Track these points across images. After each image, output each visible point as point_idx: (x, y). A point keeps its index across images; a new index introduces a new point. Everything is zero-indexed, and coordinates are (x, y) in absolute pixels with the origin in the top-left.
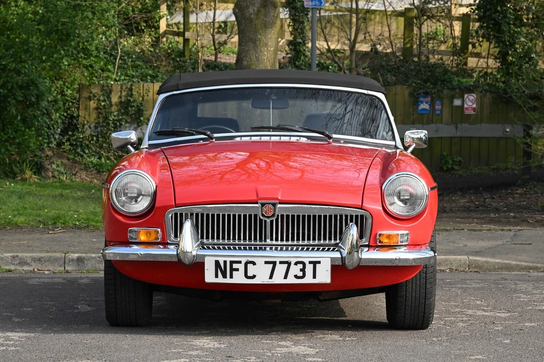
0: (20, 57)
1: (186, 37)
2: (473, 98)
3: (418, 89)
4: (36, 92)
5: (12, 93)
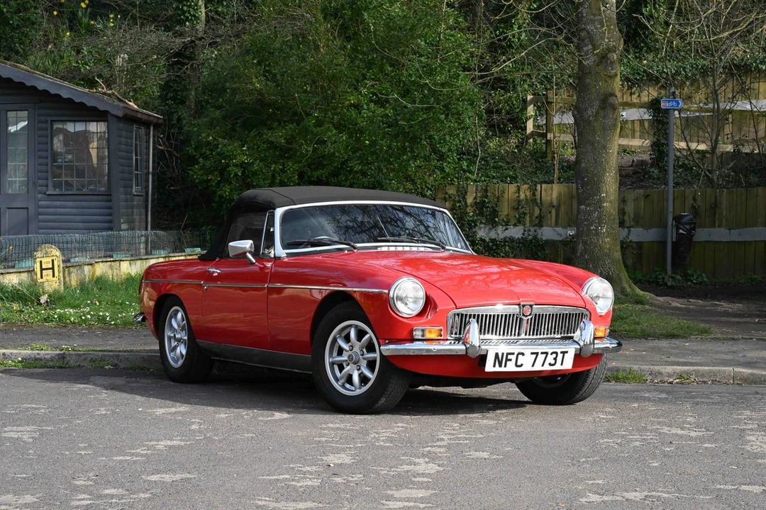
1: (548, 138)
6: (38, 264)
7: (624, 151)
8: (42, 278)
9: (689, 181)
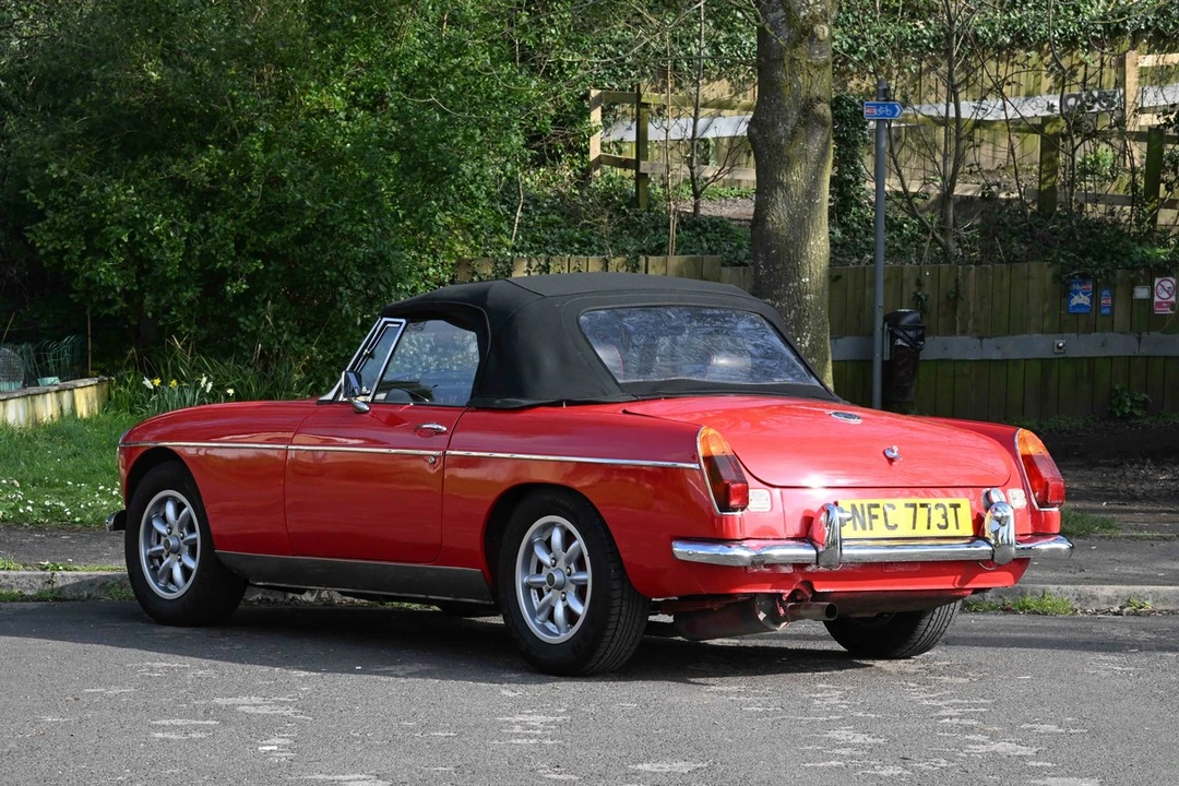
0: (361, 212)
1: (642, 170)
2: (1169, 285)
3: (1070, 269)
4: (388, 275)
5: (346, 277)
9: (898, 250)
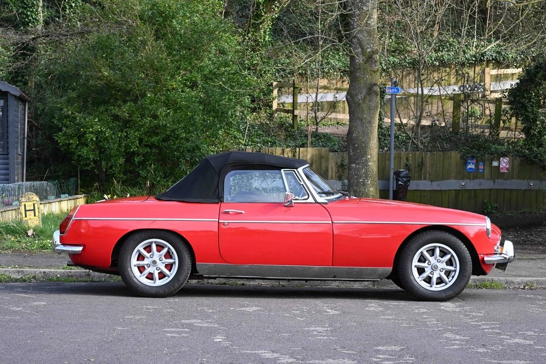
0: (189, 129)
1: (295, 114)
2: (506, 161)
3: (466, 154)
4: (200, 154)
5: (183, 155)
6: (23, 207)
7: (338, 124)
8: (26, 217)
9: (398, 146)
